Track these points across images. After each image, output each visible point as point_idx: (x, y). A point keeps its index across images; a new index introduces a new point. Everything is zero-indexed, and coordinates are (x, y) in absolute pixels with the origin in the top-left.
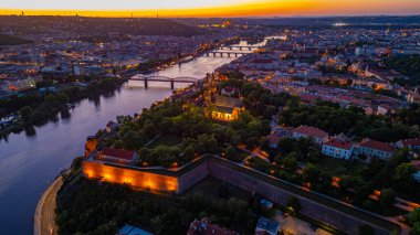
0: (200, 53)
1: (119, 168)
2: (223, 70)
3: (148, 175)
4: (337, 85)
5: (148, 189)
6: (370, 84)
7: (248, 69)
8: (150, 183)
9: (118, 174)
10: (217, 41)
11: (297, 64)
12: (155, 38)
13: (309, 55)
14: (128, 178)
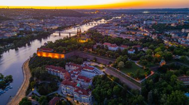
0: (83, 24)
1: (47, 53)
2: (90, 29)
3: (56, 54)
4: (131, 34)
5: (56, 58)
6: (142, 33)
7: (100, 29)
8: (56, 56)
10: (91, 19)
12: (65, 18)
14: (50, 55)
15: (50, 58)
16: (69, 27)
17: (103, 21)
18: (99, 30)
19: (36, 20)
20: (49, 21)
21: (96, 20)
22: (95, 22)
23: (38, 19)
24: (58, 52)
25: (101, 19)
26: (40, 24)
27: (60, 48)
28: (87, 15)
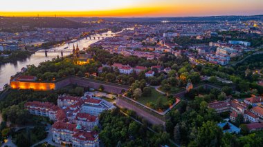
0: (82, 37)
1: (27, 82)
2: (91, 46)
3: (41, 84)
4: (148, 50)
5: (42, 90)
6: (162, 49)
7: (106, 44)
8: (42, 87)
9: (27, 85)
10: (93, 31)
11: (133, 42)
12: (54, 29)
13: (141, 38)
14: (32, 86)
15: (32, 90)
16: (61, 43)
17: (110, 34)
18: (105, 47)
19: (7, 34)
20: (28, 34)
21: (100, 33)
22: (98, 35)
23: (9, 31)
24: (44, 80)
25: (106, 31)
26: (14, 39)
27: (47, 75)
28: (87, 26)
